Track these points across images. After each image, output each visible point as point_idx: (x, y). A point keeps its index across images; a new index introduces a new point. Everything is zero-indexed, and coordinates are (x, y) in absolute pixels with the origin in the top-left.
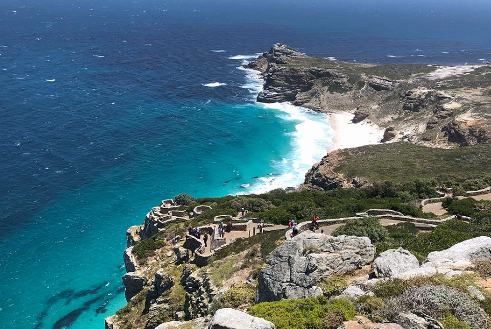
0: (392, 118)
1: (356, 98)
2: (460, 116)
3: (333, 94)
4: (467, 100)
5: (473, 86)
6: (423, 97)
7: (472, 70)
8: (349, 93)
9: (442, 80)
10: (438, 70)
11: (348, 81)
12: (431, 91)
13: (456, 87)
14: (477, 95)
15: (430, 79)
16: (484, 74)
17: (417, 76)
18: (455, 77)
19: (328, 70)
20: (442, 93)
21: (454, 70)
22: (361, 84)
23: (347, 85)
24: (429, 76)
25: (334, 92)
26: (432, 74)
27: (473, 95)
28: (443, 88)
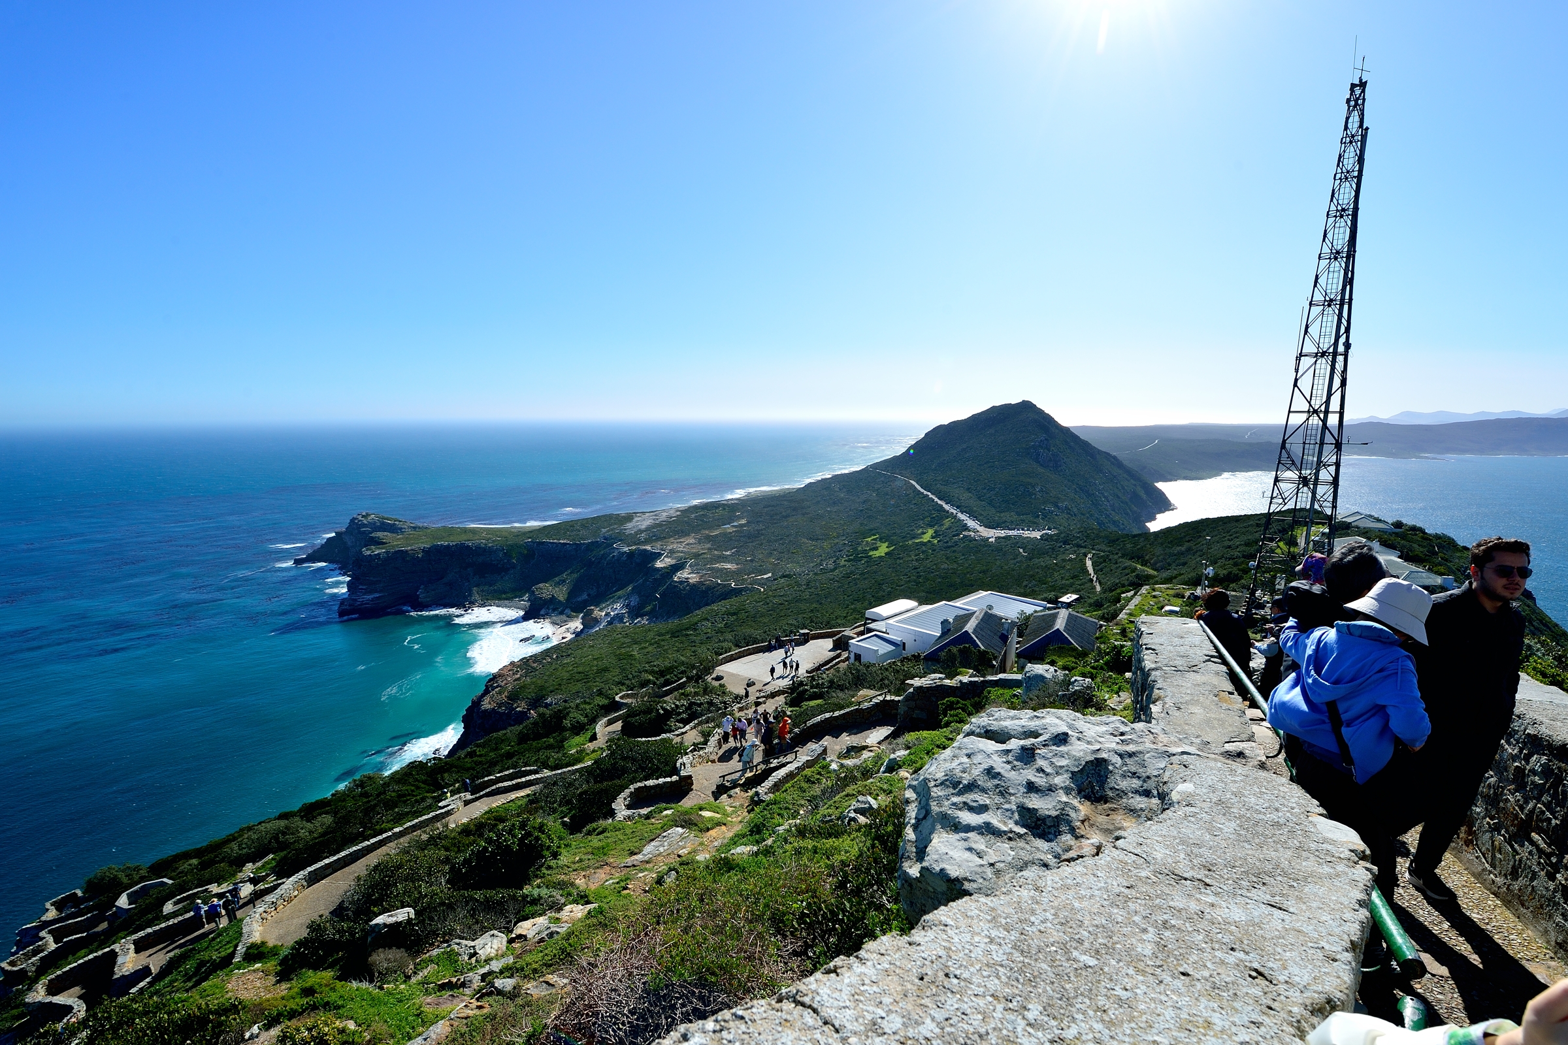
0: (589, 595)
2: (678, 574)
4: (682, 552)
5: (684, 533)
6: (624, 558)
7: (678, 513)
9: (645, 531)
10: (636, 519)
12: (634, 547)
13: (665, 538)
14: (691, 544)
15: (628, 532)
16: (693, 516)
17: (608, 531)
18: (660, 525)
20: (648, 548)
21: (656, 515)
24: (625, 529)
26: (629, 525)
27: (688, 544)
28: (646, 542)
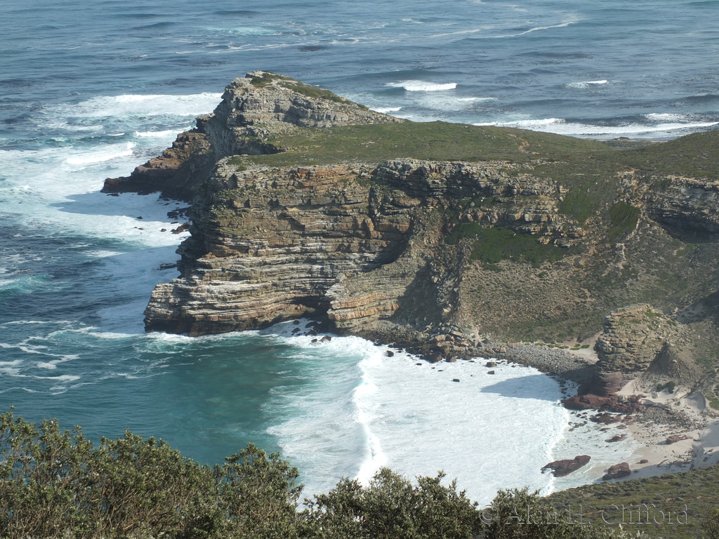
1: (607, 281)
3: (498, 270)
8: (570, 260)
11: (563, 208)
19: (468, 167)
22: (622, 217)
23: (559, 226)
25: (502, 264)
